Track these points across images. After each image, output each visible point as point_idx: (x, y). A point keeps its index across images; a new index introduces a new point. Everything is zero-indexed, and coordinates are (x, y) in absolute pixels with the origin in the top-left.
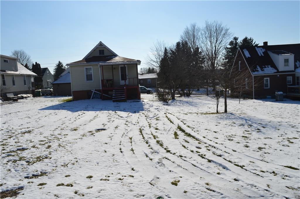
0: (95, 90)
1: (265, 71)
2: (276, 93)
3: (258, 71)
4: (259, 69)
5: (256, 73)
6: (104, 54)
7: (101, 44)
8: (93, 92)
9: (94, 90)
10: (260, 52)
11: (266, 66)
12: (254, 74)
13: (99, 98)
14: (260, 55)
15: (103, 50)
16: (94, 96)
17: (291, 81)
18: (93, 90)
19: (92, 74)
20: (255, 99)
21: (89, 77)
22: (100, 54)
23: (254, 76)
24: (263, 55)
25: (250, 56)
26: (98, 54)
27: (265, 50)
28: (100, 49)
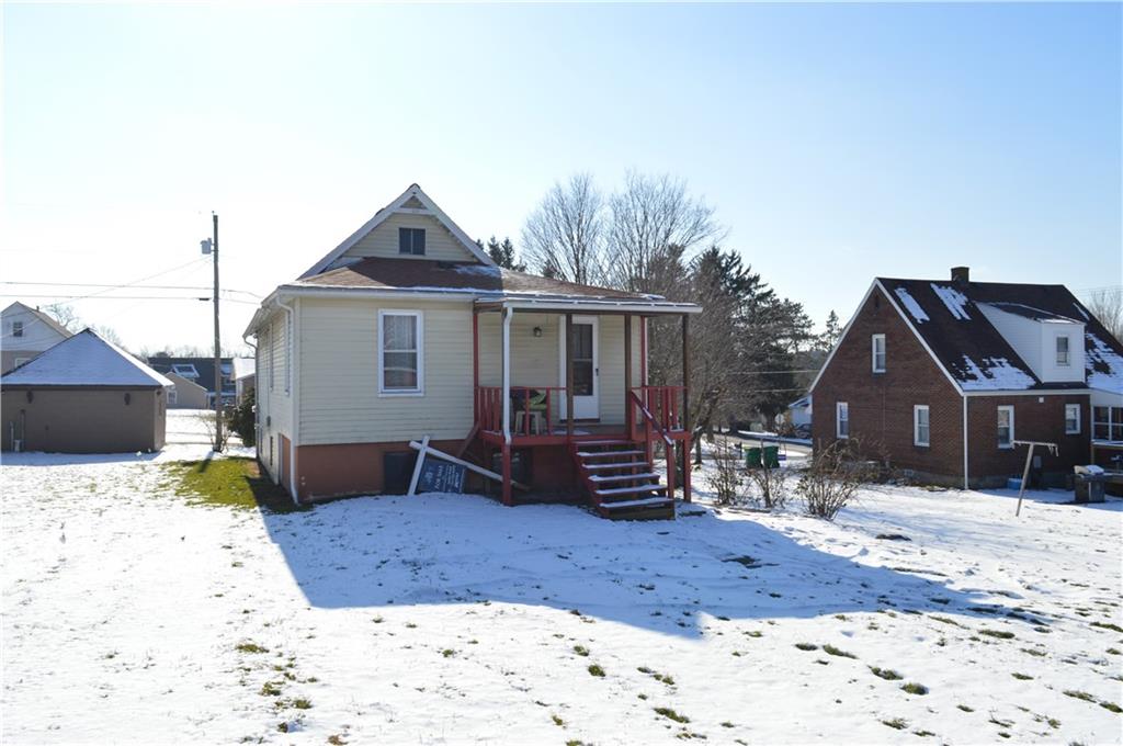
0: (432, 444)
1: (1000, 378)
2: (1078, 469)
3: (974, 377)
4: (976, 370)
5: (970, 384)
6: (422, 253)
7: (414, 199)
8: (417, 452)
9: (426, 442)
10: (955, 303)
11: (994, 360)
12: (964, 389)
13: (455, 490)
14: (959, 318)
15: (423, 231)
16: (429, 476)
17: (1075, 421)
18: (421, 442)
19: (420, 351)
20: (974, 488)
21: (399, 371)
22: (404, 248)
23: (969, 398)
24: (967, 317)
25: (927, 319)
26: (390, 249)
27: (965, 298)
28: (404, 226)
